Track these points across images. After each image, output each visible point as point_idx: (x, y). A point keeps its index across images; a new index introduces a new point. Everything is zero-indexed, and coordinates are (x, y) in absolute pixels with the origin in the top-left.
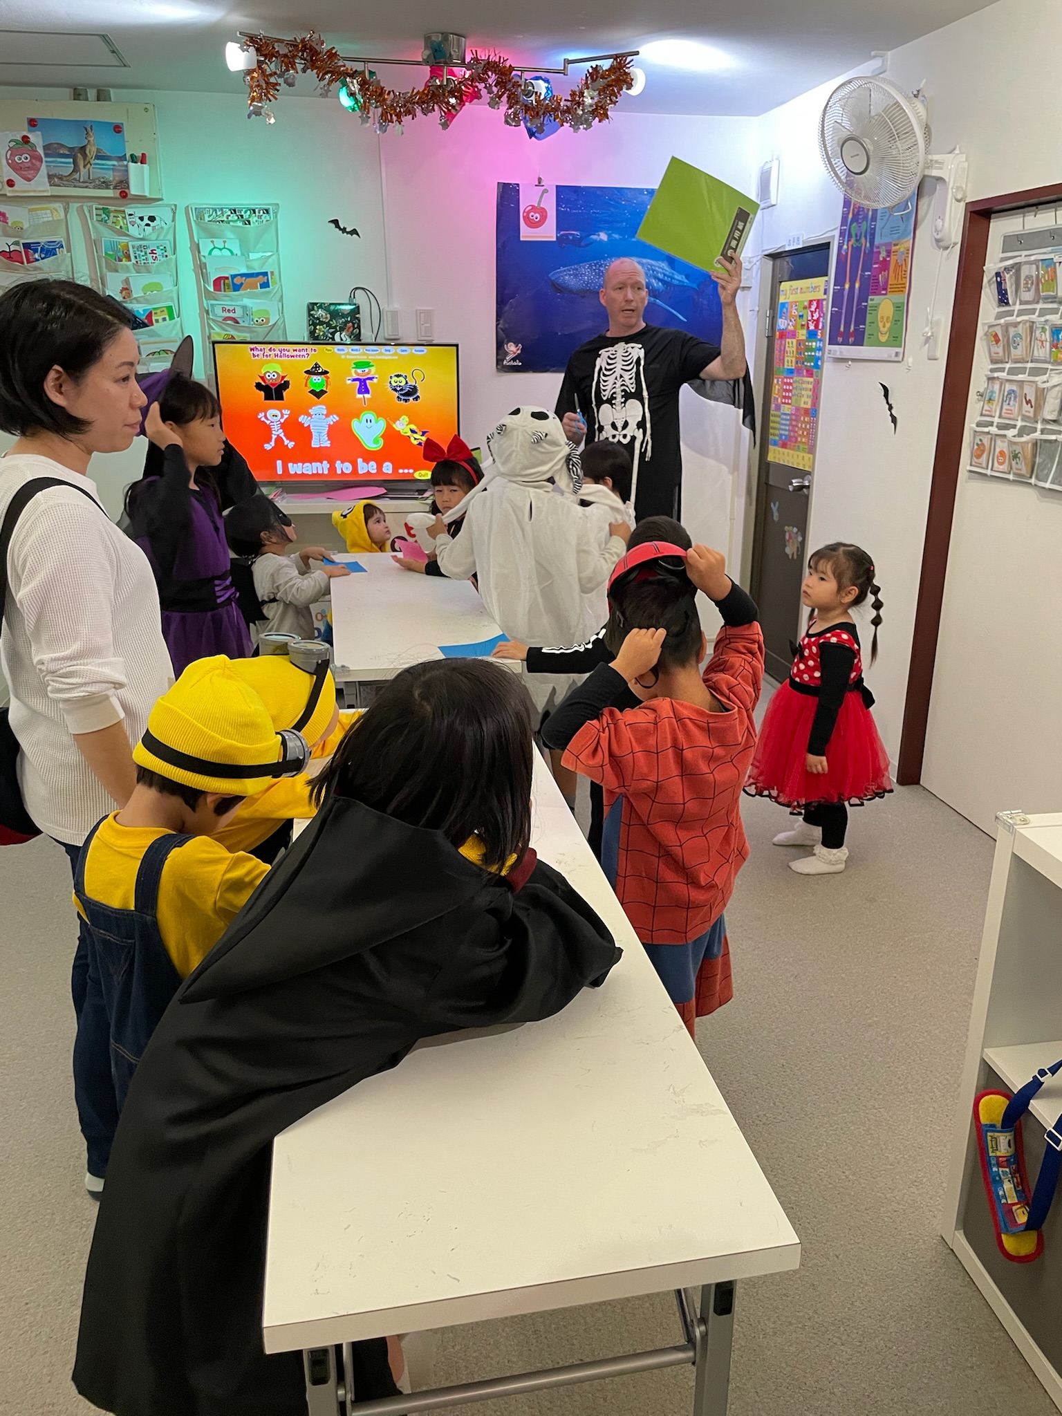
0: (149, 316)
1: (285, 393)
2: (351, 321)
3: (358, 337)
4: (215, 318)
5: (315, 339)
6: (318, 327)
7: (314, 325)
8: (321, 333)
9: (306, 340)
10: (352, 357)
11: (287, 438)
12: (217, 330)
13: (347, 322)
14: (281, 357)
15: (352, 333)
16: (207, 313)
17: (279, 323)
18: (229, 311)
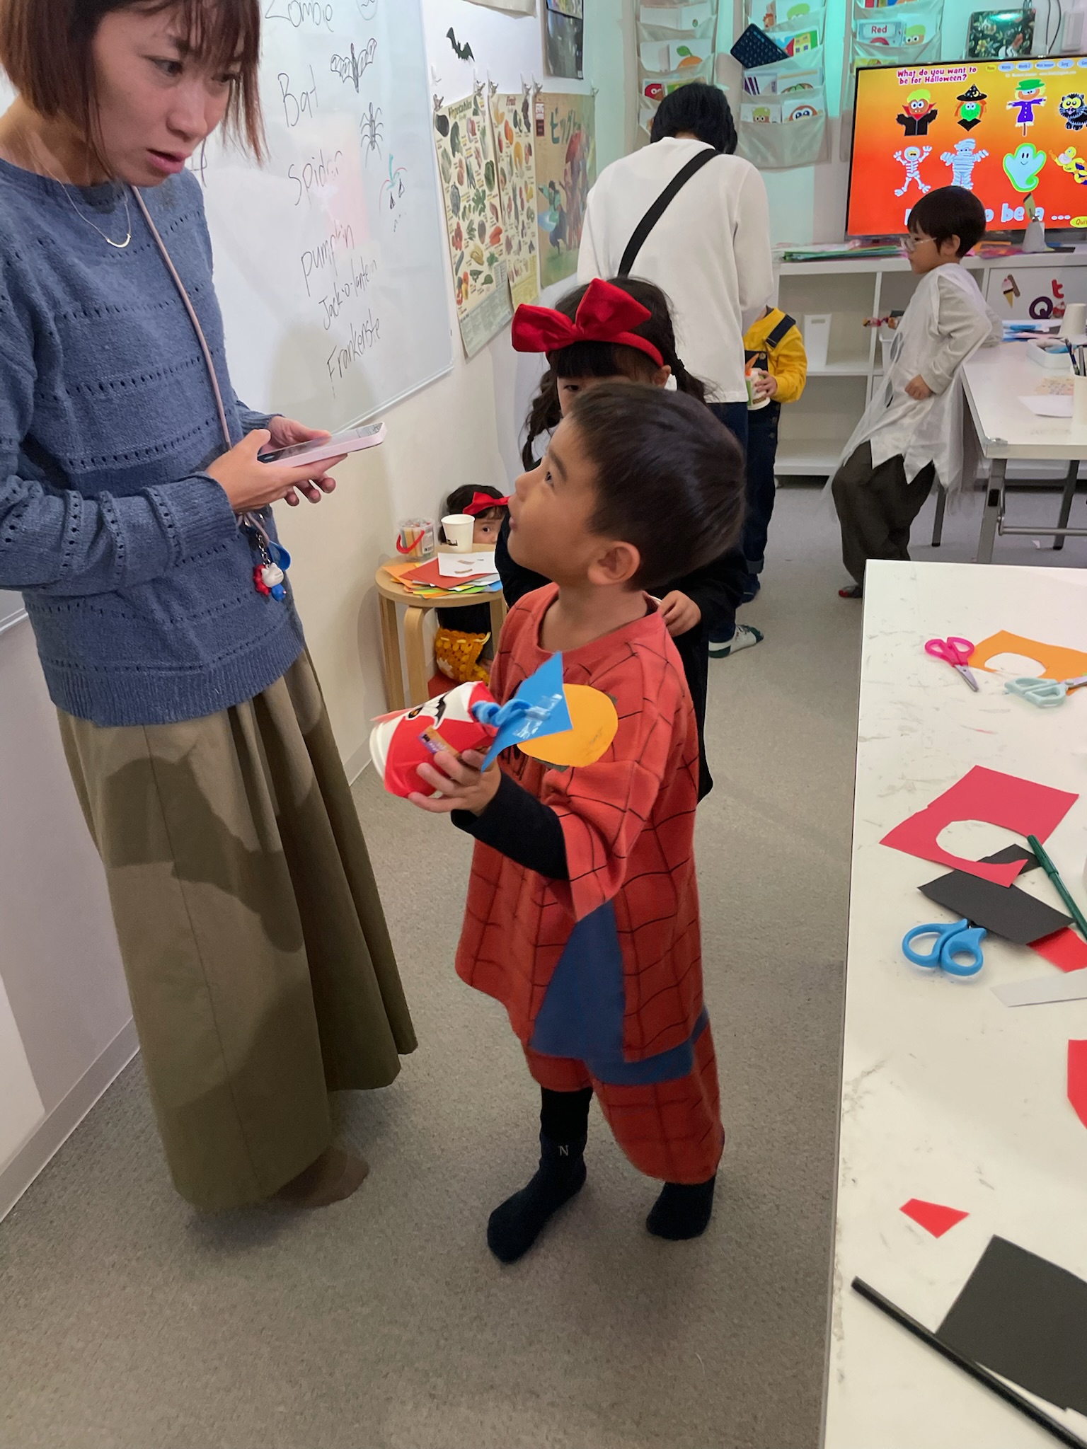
0: (791, 46)
1: (928, 126)
2: (1022, 31)
3: (1028, 50)
4: (861, 41)
5: (974, 56)
6: (980, 42)
7: (976, 40)
8: (983, 50)
9: (963, 59)
10: (1019, 75)
11: (923, 182)
12: (862, 54)
13: (1017, 33)
14: (932, 80)
15: (1020, 47)
16: (854, 35)
17: (935, 40)
18: (879, 30)
